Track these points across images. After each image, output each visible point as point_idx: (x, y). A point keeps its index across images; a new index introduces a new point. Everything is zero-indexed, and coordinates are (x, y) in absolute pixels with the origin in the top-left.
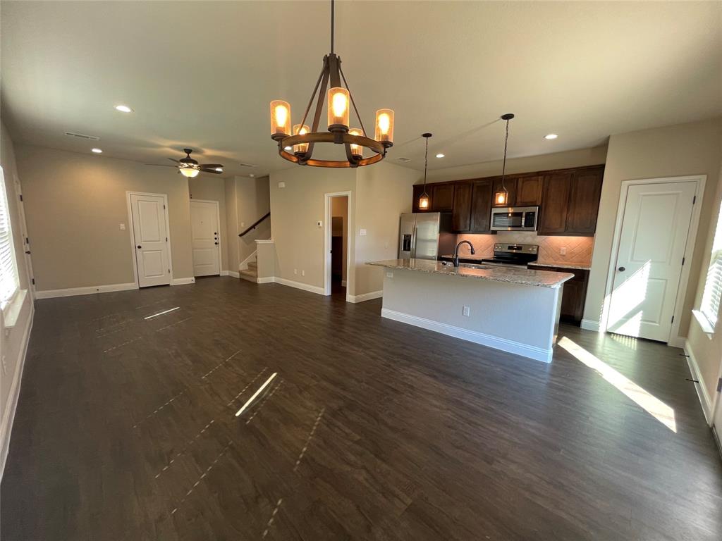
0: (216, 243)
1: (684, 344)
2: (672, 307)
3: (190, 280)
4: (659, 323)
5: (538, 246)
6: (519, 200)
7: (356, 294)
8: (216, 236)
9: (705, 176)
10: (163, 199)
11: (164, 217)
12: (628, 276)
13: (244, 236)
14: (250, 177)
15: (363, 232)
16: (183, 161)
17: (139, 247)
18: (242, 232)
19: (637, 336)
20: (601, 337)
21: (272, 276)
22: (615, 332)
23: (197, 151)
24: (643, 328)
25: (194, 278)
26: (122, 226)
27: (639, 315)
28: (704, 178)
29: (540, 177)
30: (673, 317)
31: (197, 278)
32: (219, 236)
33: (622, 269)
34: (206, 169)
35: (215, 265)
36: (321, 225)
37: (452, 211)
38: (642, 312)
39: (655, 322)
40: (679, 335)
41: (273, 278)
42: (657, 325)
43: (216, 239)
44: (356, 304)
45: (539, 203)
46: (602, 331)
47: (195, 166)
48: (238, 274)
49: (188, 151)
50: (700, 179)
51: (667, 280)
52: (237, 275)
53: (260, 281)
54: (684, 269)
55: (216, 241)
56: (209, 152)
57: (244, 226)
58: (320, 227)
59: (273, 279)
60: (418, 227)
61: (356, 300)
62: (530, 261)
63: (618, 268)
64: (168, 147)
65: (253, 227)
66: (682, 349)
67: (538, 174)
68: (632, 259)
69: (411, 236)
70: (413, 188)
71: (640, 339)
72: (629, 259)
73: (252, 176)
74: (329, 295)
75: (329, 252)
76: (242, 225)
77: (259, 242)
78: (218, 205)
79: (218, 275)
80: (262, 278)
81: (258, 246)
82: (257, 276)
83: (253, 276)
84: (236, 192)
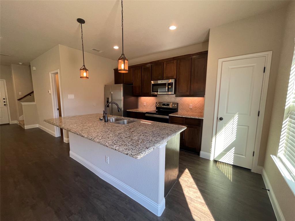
0: (5, 105)
1: (262, 172)
2: (253, 146)
4: (245, 156)
5: (178, 104)
6: (165, 76)
8: (4, 100)
9: (271, 52)
12: (225, 124)
13: (21, 100)
14: (20, 65)
15: (71, 96)
18: (20, 98)
19: (232, 164)
20: (212, 163)
21: (37, 124)
22: (219, 161)
24: (235, 158)
27: (233, 150)
28: (270, 53)
29: (175, 61)
30: (254, 152)
32: (7, 100)
33: (221, 119)
36: (50, 92)
37: (132, 84)
38: (234, 148)
39: (242, 155)
40: (258, 165)
42: (244, 157)
43: (5, 102)
45: (175, 77)
46: (212, 159)
50: (268, 55)
51: (248, 127)
52: (18, 123)
53: (26, 127)
54: (259, 119)
58: (50, 94)
59: (37, 126)
62: (170, 114)
63: (219, 118)
65: (30, 95)
66: (261, 175)
67: (174, 59)
68: (227, 112)
69: (109, 98)
70: (114, 71)
71: (234, 167)
72: (225, 112)
73: (20, 63)
74: (58, 136)
75: (56, 109)
76: (20, 93)
77: (23, 104)
78: (5, 82)
79: (9, 124)
80: (27, 126)
81: (23, 106)
82: (24, 125)
83: (22, 124)
84: (13, 74)
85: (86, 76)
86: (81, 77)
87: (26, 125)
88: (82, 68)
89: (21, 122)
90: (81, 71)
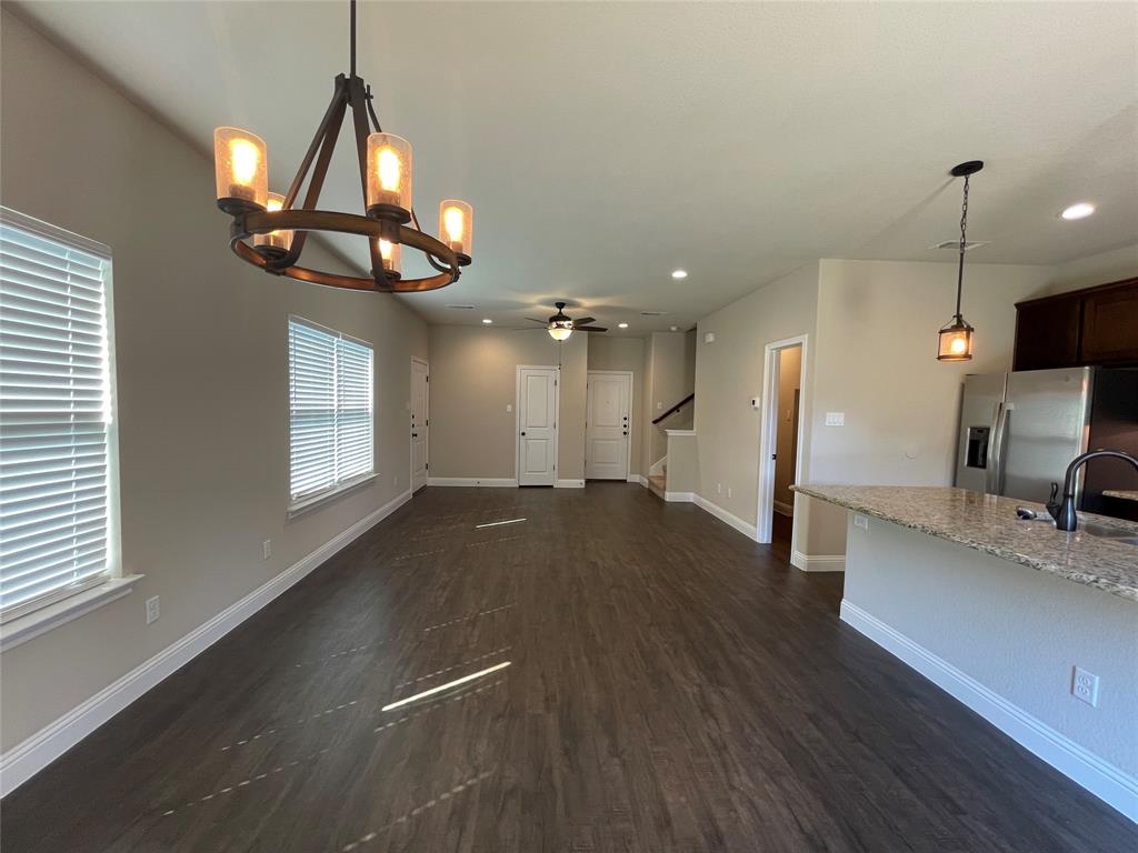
0: (625, 433)
3: (579, 483)
7: (810, 553)
8: (626, 422)
10: (554, 373)
11: (554, 394)
13: (661, 424)
14: (671, 331)
15: (835, 419)
16: (554, 319)
17: (523, 434)
18: (657, 417)
21: (690, 491)
23: (573, 305)
25: (583, 481)
26: (509, 408)
31: (588, 481)
32: (630, 423)
34: (581, 325)
35: (618, 465)
36: (757, 404)
41: (692, 494)
43: (625, 426)
44: (808, 574)
47: (566, 323)
48: (647, 481)
49: (560, 305)
52: (645, 482)
53: (669, 497)
55: (625, 430)
56: (587, 303)
57: (661, 408)
58: (756, 409)
59: (690, 497)
60: (1011, 406)
61: (809, 565)
64: (538, 303)
65: (676, 408)
69: (988, 430)
73: (674, 329)
74: (765, 542)
75: (770, 456)
76: (659, 405)
77: (671, 433)
78: (632, 376)
79: (625, 481)
80: (673, 493)
81: (669, 440)
82: (665, 489)
83: (662, 486)
84: (653, 357)
85: (967, 352)
86: (939, 358)
87: (671, 491)
88: (948, 327)
89: (656, 481)
90: (943, 335)
